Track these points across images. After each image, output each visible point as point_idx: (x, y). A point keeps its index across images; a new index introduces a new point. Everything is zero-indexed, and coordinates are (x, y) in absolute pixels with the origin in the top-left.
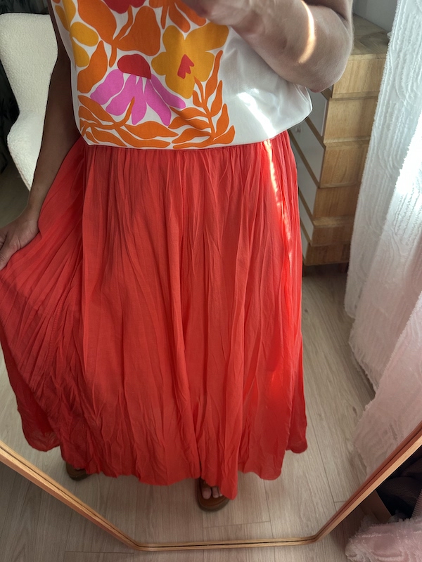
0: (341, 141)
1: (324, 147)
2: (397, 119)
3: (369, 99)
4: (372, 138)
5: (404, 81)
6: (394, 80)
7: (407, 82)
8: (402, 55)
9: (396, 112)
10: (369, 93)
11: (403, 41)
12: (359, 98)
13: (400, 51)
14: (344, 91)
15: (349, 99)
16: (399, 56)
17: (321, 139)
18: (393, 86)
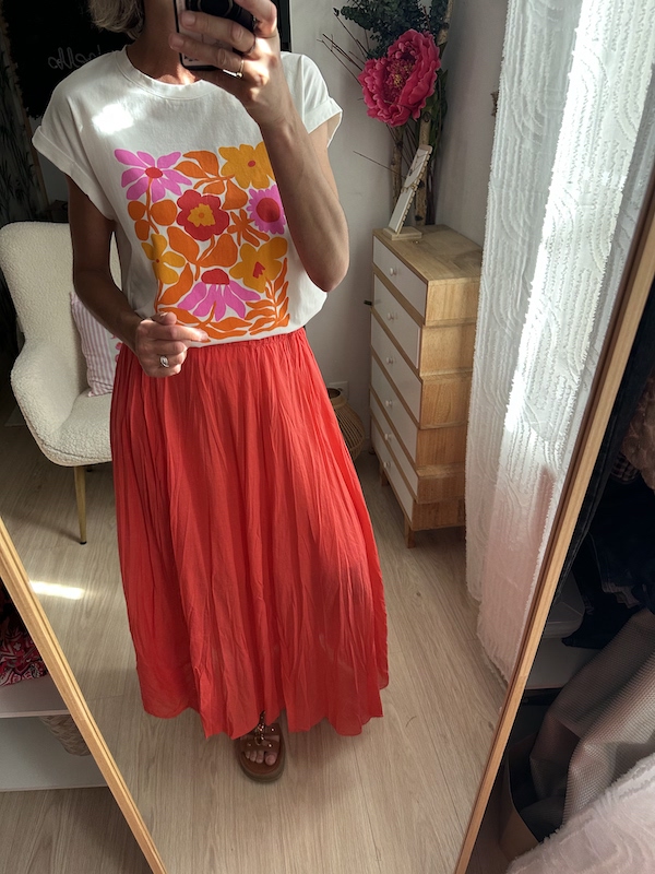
0: (440, 373)
1: (421, 381)
2: (500, 347)
3: (467, 326)
4: (475, 369)
5: (502, 307)
6: (491, 307)
7: (505, 308)
8: (496, 280)
9: (497, 340)
10: (466, 319)
11: (495, 267)
12: (457, 325)
13: (494, 276)
14: (439, 318)
15: (445, 326)
16: (493, 282)
17: (417, 372)
18: (491, 313)
